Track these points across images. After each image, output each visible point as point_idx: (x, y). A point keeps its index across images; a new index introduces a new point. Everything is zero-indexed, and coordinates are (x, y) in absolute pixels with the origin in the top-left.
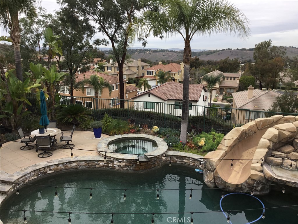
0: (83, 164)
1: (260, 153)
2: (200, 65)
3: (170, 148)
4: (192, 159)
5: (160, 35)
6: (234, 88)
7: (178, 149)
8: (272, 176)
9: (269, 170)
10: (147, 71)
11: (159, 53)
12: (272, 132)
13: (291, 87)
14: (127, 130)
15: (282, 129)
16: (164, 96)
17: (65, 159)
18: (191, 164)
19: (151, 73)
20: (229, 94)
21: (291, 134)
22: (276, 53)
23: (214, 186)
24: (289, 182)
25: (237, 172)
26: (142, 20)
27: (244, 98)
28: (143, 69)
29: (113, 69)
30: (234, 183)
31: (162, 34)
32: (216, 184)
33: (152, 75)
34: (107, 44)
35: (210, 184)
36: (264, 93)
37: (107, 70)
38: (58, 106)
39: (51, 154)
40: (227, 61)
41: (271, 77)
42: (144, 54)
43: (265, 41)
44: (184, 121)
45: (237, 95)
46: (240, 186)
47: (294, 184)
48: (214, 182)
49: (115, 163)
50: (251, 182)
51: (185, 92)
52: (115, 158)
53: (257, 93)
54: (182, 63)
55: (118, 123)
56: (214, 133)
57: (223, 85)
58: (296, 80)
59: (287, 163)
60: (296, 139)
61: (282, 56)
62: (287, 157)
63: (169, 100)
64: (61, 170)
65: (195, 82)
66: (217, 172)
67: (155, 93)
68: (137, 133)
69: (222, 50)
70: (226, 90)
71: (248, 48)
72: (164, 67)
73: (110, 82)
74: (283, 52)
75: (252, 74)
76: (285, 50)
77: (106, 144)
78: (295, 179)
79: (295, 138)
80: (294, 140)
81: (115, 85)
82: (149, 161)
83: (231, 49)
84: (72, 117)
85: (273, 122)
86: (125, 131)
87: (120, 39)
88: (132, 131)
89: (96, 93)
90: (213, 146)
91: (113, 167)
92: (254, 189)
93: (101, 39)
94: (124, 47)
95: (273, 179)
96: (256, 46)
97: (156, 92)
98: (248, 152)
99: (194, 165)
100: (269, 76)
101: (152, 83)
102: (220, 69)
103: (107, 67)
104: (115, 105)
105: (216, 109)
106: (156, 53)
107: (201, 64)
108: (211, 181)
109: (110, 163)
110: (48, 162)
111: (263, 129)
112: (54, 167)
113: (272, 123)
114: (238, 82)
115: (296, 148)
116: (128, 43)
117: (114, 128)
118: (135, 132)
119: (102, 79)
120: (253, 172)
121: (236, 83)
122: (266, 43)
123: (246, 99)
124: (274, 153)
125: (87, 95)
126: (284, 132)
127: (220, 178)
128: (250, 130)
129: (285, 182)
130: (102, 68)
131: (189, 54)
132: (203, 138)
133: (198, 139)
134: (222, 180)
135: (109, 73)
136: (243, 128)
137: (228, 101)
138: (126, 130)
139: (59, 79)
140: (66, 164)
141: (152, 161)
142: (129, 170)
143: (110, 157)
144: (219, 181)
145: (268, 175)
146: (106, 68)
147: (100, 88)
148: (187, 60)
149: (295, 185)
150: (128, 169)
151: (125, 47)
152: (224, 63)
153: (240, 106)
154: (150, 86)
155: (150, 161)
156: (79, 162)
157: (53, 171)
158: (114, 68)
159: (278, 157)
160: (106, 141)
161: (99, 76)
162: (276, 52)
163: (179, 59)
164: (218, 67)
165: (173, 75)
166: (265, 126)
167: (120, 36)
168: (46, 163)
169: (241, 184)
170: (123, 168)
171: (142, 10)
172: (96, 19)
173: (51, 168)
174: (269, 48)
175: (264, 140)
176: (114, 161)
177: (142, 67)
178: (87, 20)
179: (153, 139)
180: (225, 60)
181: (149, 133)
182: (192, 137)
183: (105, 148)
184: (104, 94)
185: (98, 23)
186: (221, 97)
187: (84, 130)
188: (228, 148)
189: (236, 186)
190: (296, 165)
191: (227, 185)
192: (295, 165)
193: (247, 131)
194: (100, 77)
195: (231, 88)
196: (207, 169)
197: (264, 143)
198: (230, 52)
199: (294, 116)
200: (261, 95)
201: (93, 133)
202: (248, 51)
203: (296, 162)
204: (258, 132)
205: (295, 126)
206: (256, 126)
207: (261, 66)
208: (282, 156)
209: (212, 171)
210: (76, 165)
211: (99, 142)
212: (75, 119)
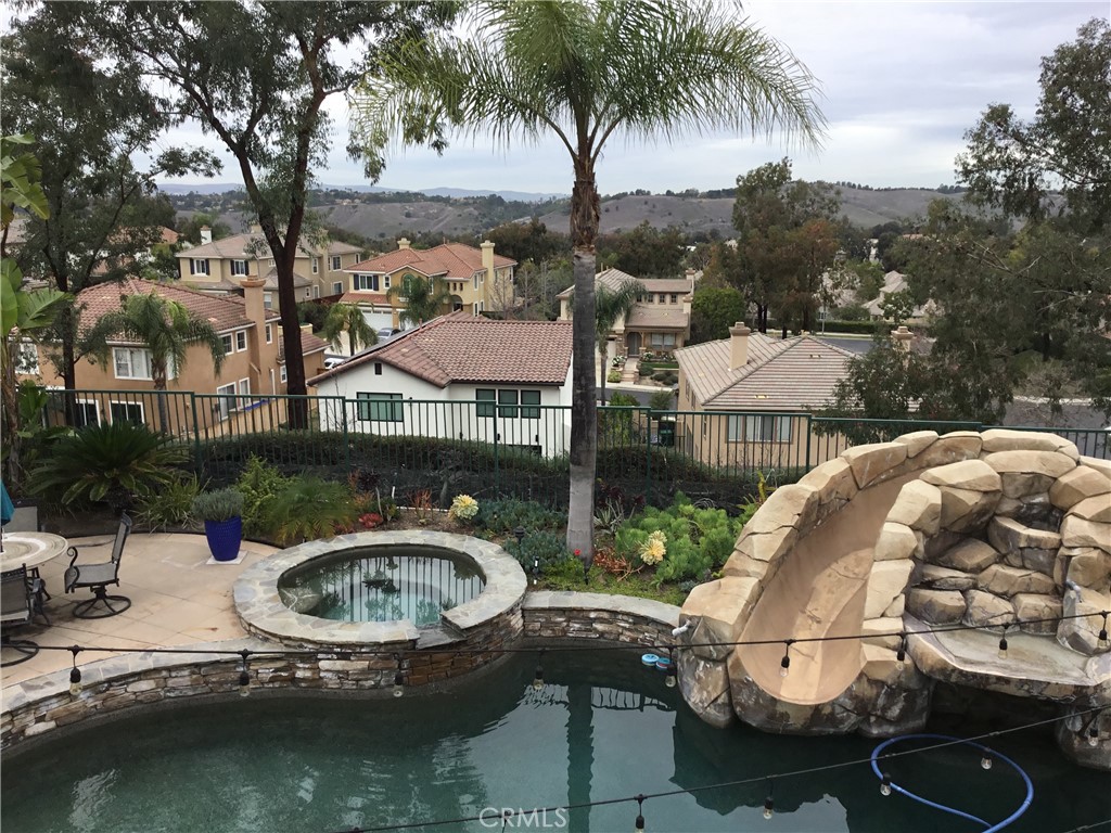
0: (183, 680)
1: (888, 577)
2: (551, 250)
3: (535, 582)
4: (625, 618)
5: (435, 138)
6: (675, 332)
7: (565, 584)
8: (946, 662)
9: (929, 642)
10: (356, 276)
11: (390, 204)
12: (918, 496)
13: (857, 323)
14: (346, 518)
15: (953, 482)
16: (434, 369)
17: (101, 666)
18: (622, 638)
19: (373, 282)
20: (659, 353)
21: (984, 501)
22: (808, 206)
23: (728, 717)
24: (1007, 681)
25: (807, 656)
26: (363, 78)
27: (717, 366)
28: (336, 266)
29: (215, 267)
30: (804, 700)
31: (439, 135)
32: (738, 709)
33: (376, 289)
34: (214, 171)
35: (712, 711)
36: (784, 348)
37: (193, 273)
38: (35, 435)
39: (33, 650)
40: (642, 235)
41: (798, 291)
42: (332, 209)
43: (770, 164)
44: (580, 469)
45: (691, 358)
46: (827, 710)
47: (1026, 687)
48: (727, 701)
49: (323, 664)
50: (868, 691)
51: (583, 356)
52: (321, 643)
53: (761, 348)
54: (487, 243)
55: (308, 492)
56: (690, 508)
57: (636, 322)
58: (870, 299)
59: (983, 609)
60: (999, 515)
61: (828, 218)
62: (975, 587)
63: (454, 382)
64: (86, 716)
65: (539, 311)
66: (738, 665)
67: (401, 358)
68: (390, 529)
69: (618, 197)
70: (648, 341)
71: (703, 189)
72: (421, 261)
73: (213, 320)
74: (831, 201)
75: (730, 279)
76: (838, 193)
77: (268, 584)
78: (1023, 666)
79: (995, 514)
80: (992, 519)
81: (234, 332)
82: (464, 642)
83: (649, 193)
84: (101, 479)
85: (907, 457)
86: (340, 521)
87: (277, 150)
88: (368, 520)
89: (158, 366)
90: (695, 559)
91: (316, 682)
92: (878, 717)
93: (188, 151)
94: (295, 181)
95: (950, 675)
96: (741, 183)
97: (403, 355)
98: (830, 576)
99: (634, 640)
100: (790, 288)
101: (378, 322)
102: (624, 265)
103: (191, 260)
104: (237, 413)
105: (629, 413)
106: (379, 205)
107: (552, 247)
108: (716, 699)
109: (301, 665)
110: (28, 687)
111: (874, 485)
112: (56, 705)
113: (903, 463)
114: (687, 308)
115: (1004, 551)
116: (309, 165)
117: (295, 513)
118: (381, 524)
119: (179, 308)
120: (872, 653)
121: (678, 314)
122: (774, 171)
123: (726, 372)
124: (929, 575)
125: (117, 377)
126: (961, 494)
127: (750, 685)
128: (832, 491)
129: (994, 680)
130: (169, 265)
131: (593, 213)
132: (657, 533)
133: (634, 535)
134: (760, 693)
135: (201, 286)
136: (808, 486)
137: (658, 379)
138: (344, 520)
139: (33, 319)
140: (107, 689)
141: (477, 640)
142: (383, 688)
143: (302, 640)
144: (749, 697)
145: (929, 662)
146: (185, 267)
147: (174, 344)
148: (585, 233)
149: (1028, 691)
150: (382, 683)
151: (299, 184)
152: (633, 242)
153: (707, 397)
154: (372, 332)
155: (467, 642)
156: (164, 673)
157: (52, 724)
158: (218, 264)
159: (946, 586)
160: (268, 570)
161: (168, 297)
162: (808, 202)
163: (465, 229)
164: (613, 256)
165: (455, 289)
166: (882, 474)
167: (275, 136)
168: (19, 690)
169: (833, 703)
170: (358, 680)
171: (356, 40)
172: (167, 69)
173: (43, 711)
174: (783, 188)
175: (896, 530)
176: (320, 656)
177: (332, 261)
178: (136, 70)
179: (462, 550)
180: (637, 230)
181: (436, 524)
182: (607, 528)
183: (270, 604)
184: (194, 369)
185: (179, 87)
186: (632, 366)
187: (159, 531)
188: (766, 565)
189: (811, 712)
190: (1015, 614)
191: (780, 709)
192: (1009, 613)
193: (824, 497)
194: (170, 300)
195: (664, 332)
196: (696, 656)
197: (897, 540)
198: (646, 203)
199: (976, 434)
200: (774, 354)
201: (203, 540)
202: (704, 200)
203: (1009, 600)
204: (858, 498)
205: (994, 468)
206: (851, 477)
207: (761, 252)
208: (960, 581)
209: (716, 662)
210: (154, 686)
211: (240, 580)
212: (115, 485)
